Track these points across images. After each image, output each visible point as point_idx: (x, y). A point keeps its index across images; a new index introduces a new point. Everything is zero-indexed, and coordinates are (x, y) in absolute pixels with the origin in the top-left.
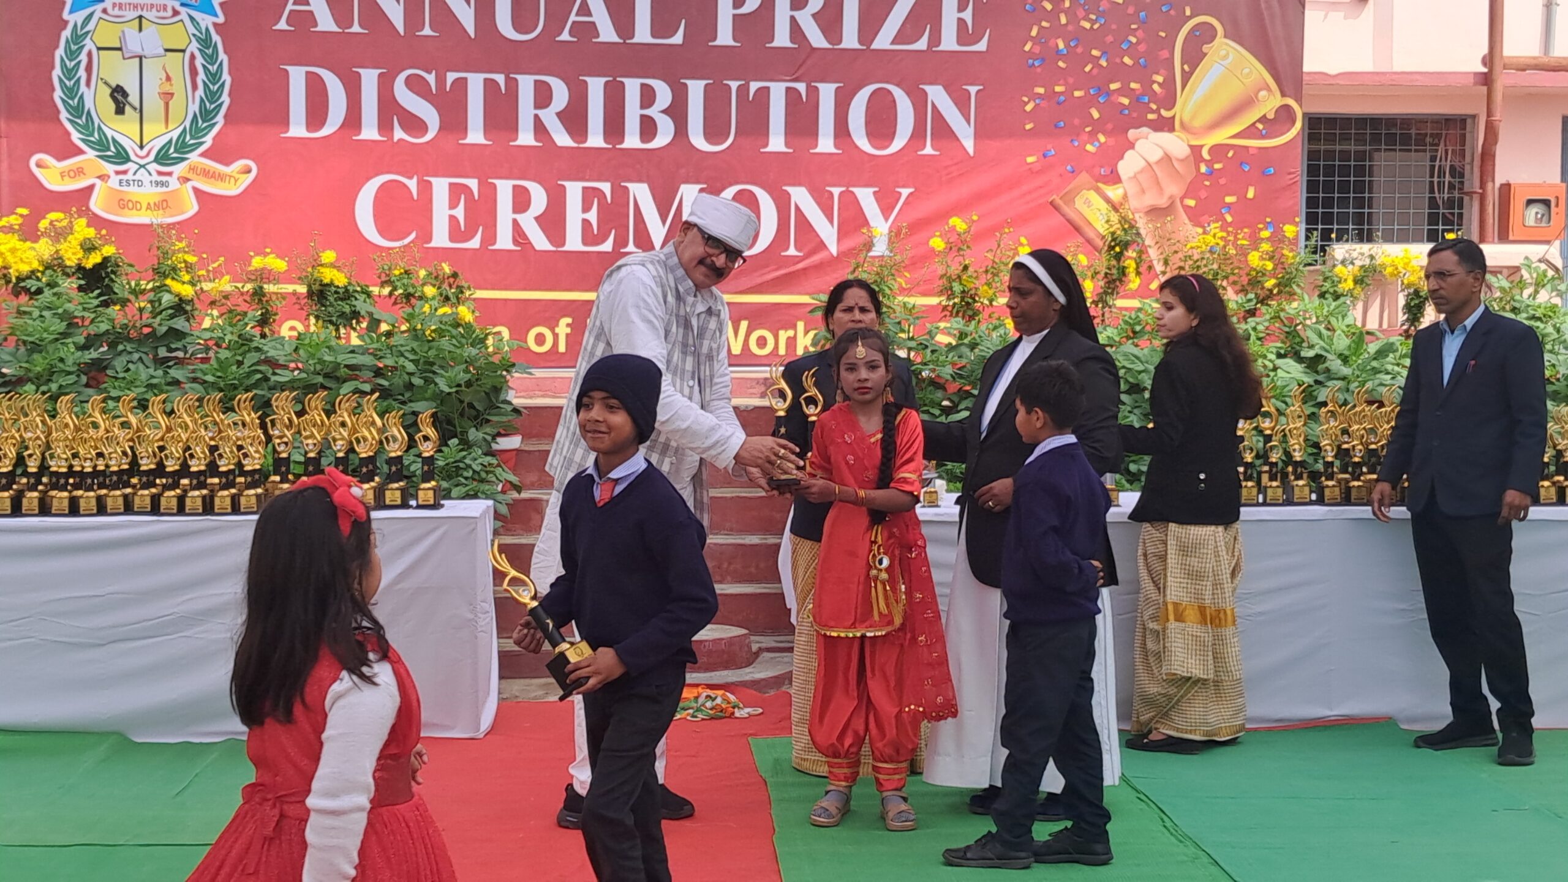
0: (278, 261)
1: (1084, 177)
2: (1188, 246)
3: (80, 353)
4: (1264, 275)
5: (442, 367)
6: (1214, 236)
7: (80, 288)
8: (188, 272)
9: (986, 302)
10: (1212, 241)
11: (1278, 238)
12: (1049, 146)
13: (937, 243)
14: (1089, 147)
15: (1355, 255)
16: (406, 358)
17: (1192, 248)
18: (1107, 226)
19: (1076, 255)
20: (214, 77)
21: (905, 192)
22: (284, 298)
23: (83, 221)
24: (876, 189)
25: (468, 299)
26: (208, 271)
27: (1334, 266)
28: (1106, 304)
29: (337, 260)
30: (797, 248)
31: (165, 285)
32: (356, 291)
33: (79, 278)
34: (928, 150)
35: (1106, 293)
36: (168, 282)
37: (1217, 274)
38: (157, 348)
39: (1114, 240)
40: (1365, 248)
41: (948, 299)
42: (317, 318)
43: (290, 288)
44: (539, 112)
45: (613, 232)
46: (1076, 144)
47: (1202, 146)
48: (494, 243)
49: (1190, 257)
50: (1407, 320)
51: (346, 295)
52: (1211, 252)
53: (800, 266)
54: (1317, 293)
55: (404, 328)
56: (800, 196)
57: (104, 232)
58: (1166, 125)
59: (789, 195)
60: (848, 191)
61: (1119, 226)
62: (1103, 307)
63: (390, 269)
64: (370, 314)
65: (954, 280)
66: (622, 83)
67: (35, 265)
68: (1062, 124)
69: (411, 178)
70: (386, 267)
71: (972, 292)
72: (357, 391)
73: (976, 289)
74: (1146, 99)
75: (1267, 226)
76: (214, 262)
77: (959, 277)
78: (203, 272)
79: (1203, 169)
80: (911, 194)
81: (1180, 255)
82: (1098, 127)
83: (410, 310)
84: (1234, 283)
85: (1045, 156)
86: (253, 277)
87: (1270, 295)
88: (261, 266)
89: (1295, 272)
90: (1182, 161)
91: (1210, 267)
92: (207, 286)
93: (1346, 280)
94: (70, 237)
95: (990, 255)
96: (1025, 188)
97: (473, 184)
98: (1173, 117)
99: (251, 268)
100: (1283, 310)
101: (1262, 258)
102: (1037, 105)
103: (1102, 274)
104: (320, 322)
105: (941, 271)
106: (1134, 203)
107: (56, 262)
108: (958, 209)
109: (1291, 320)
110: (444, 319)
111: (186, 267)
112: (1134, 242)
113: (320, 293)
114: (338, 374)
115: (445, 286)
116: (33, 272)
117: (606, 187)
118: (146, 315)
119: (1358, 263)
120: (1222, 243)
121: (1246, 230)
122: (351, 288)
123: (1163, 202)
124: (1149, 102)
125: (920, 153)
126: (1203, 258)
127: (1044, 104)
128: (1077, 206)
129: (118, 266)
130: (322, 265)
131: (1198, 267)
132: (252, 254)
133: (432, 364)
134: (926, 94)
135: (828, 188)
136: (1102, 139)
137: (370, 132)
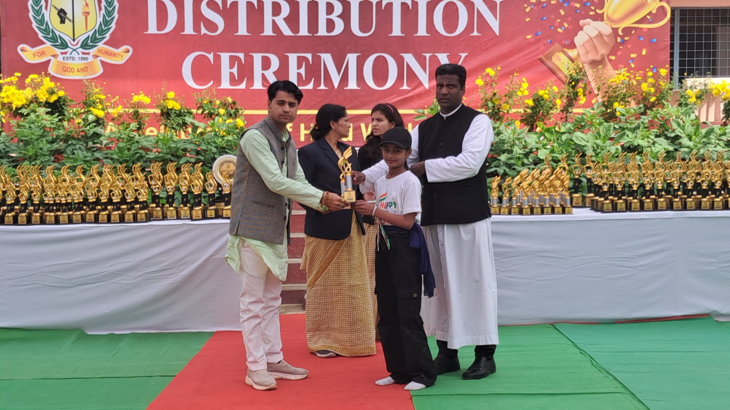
0: (146, 97)
1: (557, 45)
2: (610, 81)
3: (49, 145)
4: (650, 95)
5: (229, 149)
6: (624, 75)
7: (47, 113)
8: (101, 104)
9: (506, 112)
10: (623, 78)
11: (657, 76)
12: (538, 30)
13: (480, 82)
14: (559, 30)
15: (697, 84)
16: (212, 145)
17: (612, 82)
18: (567, 71)
19: (552, 87)
20: (110, 4)
21: (463, 55)
22: (148, 116)
23: (48, 79)
24: (449, 54)
25: (241, 115)
26: (111, 103)
27: (686, 90)
28: (568, 112)
29: (176, 96)
30: (408, 85)
31: (90, 111)
32: (184, 112)
33: (46, 107)
34: (475, 33)
35: (568, 106)
36: (91, 109)
37: (625, 95)
38: (87, 143)
39: (571, 78)
40: (702, 80)
41: (486, 110)
42: (166, 126)
43: (152, 111)
44: (276, 19)
45: (313, 79)
46: (552, 28)
47: (618, 28)
48: (253, 86)
49: (611, 86)
50: (725, 117)
51: (180, 115)
52: (623, 83)
53: (410, 94)
54: (677, 103)
55: (209, 129)
56: (409, 58)
57: (58, 84)
58: (599, 18)
59: (403, 58)
60: (434, 55)
61: (574, 71)
62: (567, 113)
63: (202, 100)
64: (193, 124)
65: (489, 101)
66: (317, 2)
67: (24, 101)
68: (545, 18)
69: (210, 53)
70: (200, 100)
71: (499, 106)
72: (187, 162)
73: (501, 105)
74: (589, 4)
75: (652, 70)
76: (114, 98)
77: (491, 99)
78: (109, 104)
79: (619, 40)
80: (466, 56)
81: (606, 85)
82: (564, 19)
83: (212, 121)
84: (634, 99)
85: (536, 35)
86: (133, 106)
87: (653, 105)
88: (137, 101)
89: (665, 92)
90: (607, 36)
91: (621, 91)
92: (110, 111)
93: (692, 97)
94: (42, 87)
95: (506, 87)
96: (526, 52)
97: (241, 55)
98: (603, 14)
99: (133, 102)
100: (659, 113)
101: (648, 86)
102: (531, 9)
103: (566, 96)
104: (167, 128)
105: (482, 96)
106: (583, 58)
107: (34, 100)
108: (491, 64)
109: (664, 118)
110: (230, 125)
111: (100, 102)
112: (582, 79)
113: (166, 114)
114: (178, 154)
115: (230, 109)
116: (23, 105)
117: (309, 56)
118: (81, 125)
119: (699, 88)
120: (627, 79)
121: (640, 72)
122: (182, 111)
123: (598, 58)
124: (590, 6)
125: (471, 35)
126: (617, 87)
127: (536, 8)
128: (553, 60)
129: (65, 101)
130: (168, 99)
131: (615, 92)
132: (133, 94)
133: (224, 148)
134: (473, 4)
135: (423, 54)
136: (566, 25)
137: (189, 29)
